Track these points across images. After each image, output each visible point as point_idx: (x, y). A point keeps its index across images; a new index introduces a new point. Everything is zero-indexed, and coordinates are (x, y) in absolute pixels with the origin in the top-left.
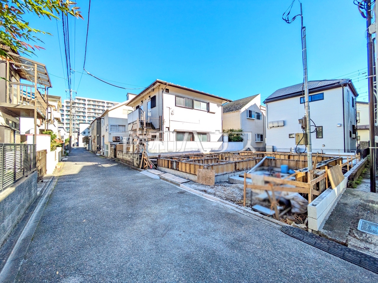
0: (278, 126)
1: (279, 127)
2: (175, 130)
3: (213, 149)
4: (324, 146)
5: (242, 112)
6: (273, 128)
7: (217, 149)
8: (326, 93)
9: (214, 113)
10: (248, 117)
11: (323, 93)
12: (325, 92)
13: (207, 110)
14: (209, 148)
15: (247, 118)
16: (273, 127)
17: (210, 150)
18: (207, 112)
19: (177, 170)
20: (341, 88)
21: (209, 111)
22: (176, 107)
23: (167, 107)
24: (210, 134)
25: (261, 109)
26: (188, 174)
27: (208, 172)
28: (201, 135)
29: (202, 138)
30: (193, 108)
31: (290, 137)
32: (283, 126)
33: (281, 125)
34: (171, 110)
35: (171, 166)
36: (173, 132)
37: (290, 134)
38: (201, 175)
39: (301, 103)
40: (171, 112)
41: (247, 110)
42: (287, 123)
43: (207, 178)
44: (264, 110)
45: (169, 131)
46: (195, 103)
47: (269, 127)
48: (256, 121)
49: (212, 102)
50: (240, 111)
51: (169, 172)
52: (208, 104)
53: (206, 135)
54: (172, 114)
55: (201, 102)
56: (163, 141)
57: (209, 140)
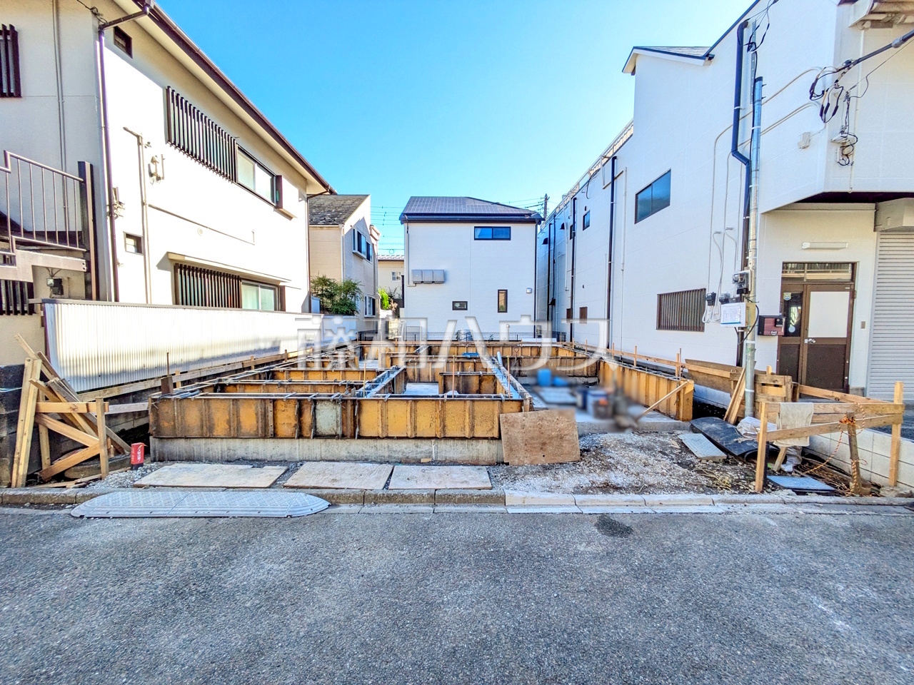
0: (433, 282)
1: (433, 285)
2: (172, 257)
5: (345, 233)
6: (423, 285)
8: (515, 228)
9: (290, 218)
10: (356, 251)
11: (510, 227)
12: (514, 227)
13: (273, 200)
14: (296, 338)
15: (354, 251)
16: (422, 282)
18: (272, 208)
19: (353, 437)
20: (534, 225)
21: (277, 204)
22: (168, 145)
23: (125, 129)
24: (284, 287)
25: (371, 235)
26: (428, 442)
27: (548, 419)
28: (257, 286)
29: (262, 300)
30: (233, 177)
31: (454, 308)
32: (443, 282)
33: (439, 280)
34: (148, 154)
35: (293, 424)
36: (161, 266)
37: (454, 303)
38: (520, 435)
39: (475, 239)
40: (149, 165)
41: (354, 230)
42: (450, 277)
43: (549, 438)
44: (376, 240)
45: (143, 257)
46: (240, 158)
47: (411, 283)
48: (365, 262)
49: (286, 178)
50: (341, 229)
51: (279, 453)
52: (276, 181)
53: (272, 291)
54: (151, 175)
55: (256, 165)
56: (117, 300)
57: (280, 305)
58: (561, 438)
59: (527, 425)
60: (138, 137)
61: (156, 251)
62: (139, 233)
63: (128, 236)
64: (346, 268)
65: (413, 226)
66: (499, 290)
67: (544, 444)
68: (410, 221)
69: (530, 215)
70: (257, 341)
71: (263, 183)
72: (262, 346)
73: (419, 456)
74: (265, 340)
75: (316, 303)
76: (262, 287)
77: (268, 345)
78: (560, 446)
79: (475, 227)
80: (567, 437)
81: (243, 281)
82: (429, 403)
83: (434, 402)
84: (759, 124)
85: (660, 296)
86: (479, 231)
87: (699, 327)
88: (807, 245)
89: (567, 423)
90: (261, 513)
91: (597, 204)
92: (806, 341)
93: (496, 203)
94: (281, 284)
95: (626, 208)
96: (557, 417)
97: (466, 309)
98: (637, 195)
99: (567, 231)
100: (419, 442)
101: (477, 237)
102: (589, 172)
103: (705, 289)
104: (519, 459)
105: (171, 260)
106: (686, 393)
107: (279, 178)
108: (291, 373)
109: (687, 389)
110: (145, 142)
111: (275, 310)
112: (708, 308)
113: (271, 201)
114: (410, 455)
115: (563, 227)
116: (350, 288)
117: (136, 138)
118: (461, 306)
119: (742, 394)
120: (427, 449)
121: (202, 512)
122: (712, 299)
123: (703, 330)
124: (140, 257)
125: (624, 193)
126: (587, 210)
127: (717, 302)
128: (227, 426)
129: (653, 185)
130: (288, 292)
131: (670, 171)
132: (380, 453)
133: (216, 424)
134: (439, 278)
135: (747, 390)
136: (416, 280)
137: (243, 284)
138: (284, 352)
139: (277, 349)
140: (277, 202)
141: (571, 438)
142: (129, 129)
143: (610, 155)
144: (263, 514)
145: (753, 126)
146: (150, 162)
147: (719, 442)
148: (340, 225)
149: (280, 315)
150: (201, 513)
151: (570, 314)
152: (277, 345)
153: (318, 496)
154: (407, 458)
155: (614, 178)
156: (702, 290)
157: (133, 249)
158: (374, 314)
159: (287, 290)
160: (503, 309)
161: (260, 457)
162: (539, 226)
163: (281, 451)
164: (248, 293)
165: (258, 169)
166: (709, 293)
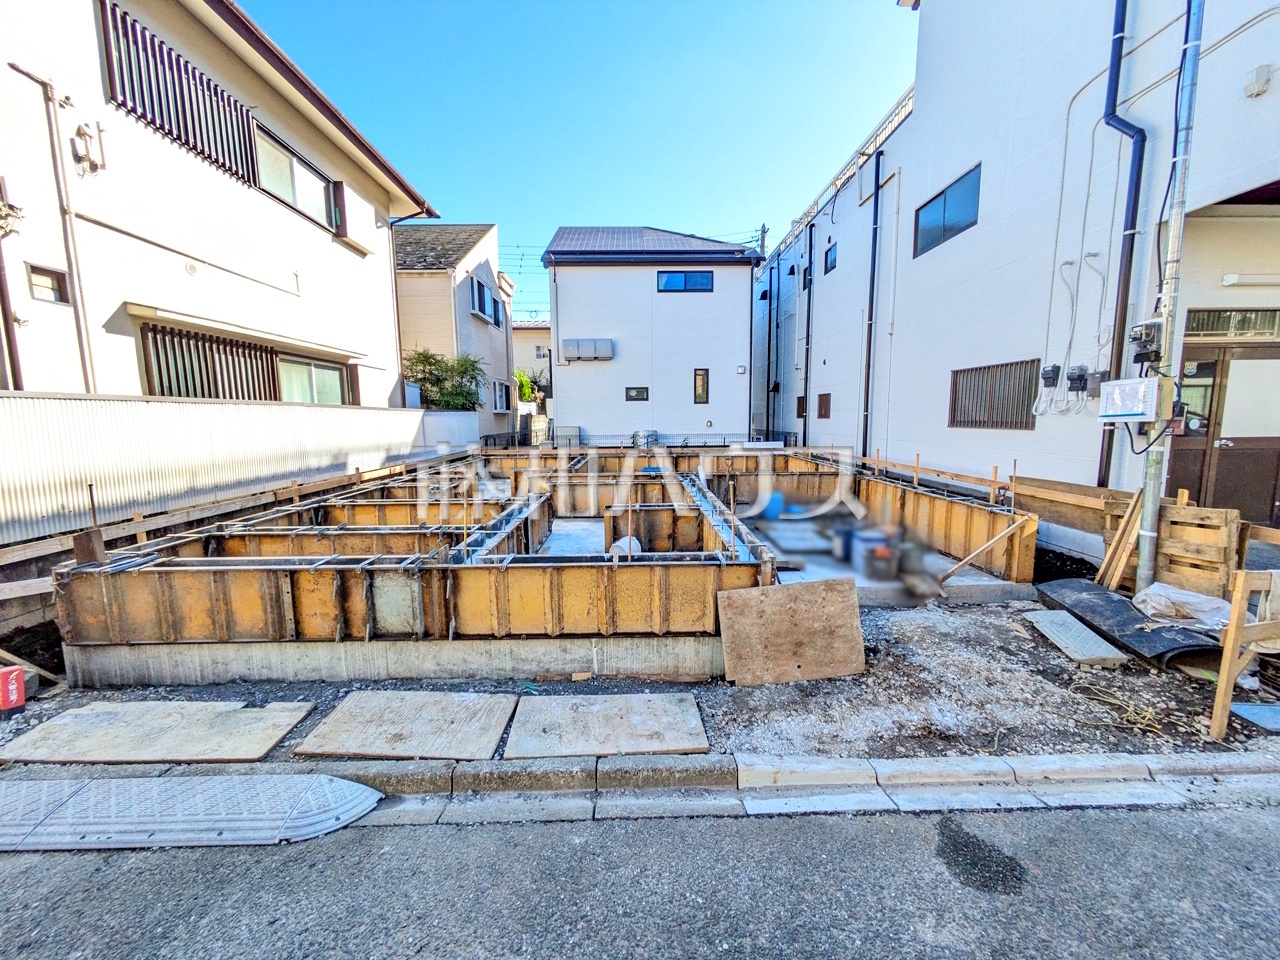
0: (596, 358)
1: (596, 363)
2: (135, 311)
3: (394, 453)
4: (711, 424)
5: (457, 283)
6: (580, 363)
7: (406, 451)
8: (720, 273)
9: (362, 253)
10: (477, 311)
11: (712, 272)
12: (718, 271)
13: (331, 224)
14: (377, 449)
15: (473, 312)
16: (579, 358)
17: (382, 456)
18: (329, 237)
19: (444, 637)
20: (749, 268)
21: (339, 232)
22: (112, 106)
23: (13, 66)
24: (356, 366)
25: (501, 288)
26: (586, 642)
27: (807, 597)
28: (309, 364)
29: (317, 389)
30: (250, 178)
31: (629, 398)
32: (610, 359)
33: (604, 354)
34: (67, 122)
35: (332, 615)
36: (111, 326)
37: (628, 389)
38: (755, 630)
39: (659, 291)
40: (72, 142)
41: (472, 278)
42: (622, 350)
43: (809, 634)
44: (508, 295)
45: (72, 309)
46: (262, 145)
47: (562, 360)
48: (492, 329)
49: (350, 186)
50: (450, 276)
51: (309, 667)
52: (334, 191)
53: (337, 373)
54: (78, 159)
55: (295, 160)
56: (18, 386)
57: (351, 394)
58: (831, 633)
59: (768, 610)
60: (44, 85)
61: (99, 300)
62: (62, 267)
63: (36, 269)
64: (461, 337)
65: (566, 273)
66: (696, 370)
67: (800, 644)
68: (558, 263)
69: (742, 252)
70: (303, 455)
71: (311, 193)
72: (313, 463)
73: (568, 668)
74: (318, 454)
75: (413, 392)
76: (317, 366)
77: (325, 462)
78: (828, 647)
79: (659, 272)
80: (842, 632)
81: (280, 356)
82: (585, 571)
83: (594, 571)
84: (1198, 37)
85: (956, 373)
86: (664, 278)
87: (1026, 422)
88: (1233, 279)
89: (841, 605)
90: (225, 835)
91: (850, 232)
92: (1217, 444)
93: (689, 236)
94: (351, 361)
95: (899, 231)
96: (824, 595)
97: (647, 399)
98: (918, 211)
99: (799, 278)
100: (567, 643)
101: (661, 288)
102: (833, 183)
103: (1039, 360)
104: (754, 673)
105: (134, 317)
106: (1024, 536)
107: (338, 186)
108: (357, 509)
109: (1026, 530)
110: (58, 95)
111: (343, 403)
112: (1042, 389)
113: (326, 225)
114: (553, 667)
115: (792, 272)
116: (468, 368)
117: (39, 88)
118: (639, 394)
119: (1132, 539)
120: (582, 654)
121: (94, 838)
122: (1052, 378)
123: (1032, 427)
124: (66, 311)
125: (895, 209)
126: (833, 243)
127: (1064, 382)
128: (209, 621)
129: (948, 192)
130: (363, 375)
131: (979, 166)
132: (496, 663)
133: (187, 616)
134: (604, 352)
135: (1142, 532)
136: (569, 355)
137: (281, 360)
138: (354, 472)
139: (343, 466)
140: (337, 227)
141: (848, 632)
142: (21, 68)
143: (871, 150)
144: (228, 838)
145: (1186, 42)
146: (74, 136)
147: (1104, 628)
148: (449, 270)
149: (350, 412)
150: (92, 841)
151: (802, 403)
152: (341, 460)
153: (358, 779)
154: (548, 671)
155: (878, 187)
156: (1033, 361)
157: (51, 296)
158: (508, 408)
159: (360, 368)
160: (702, 398)
161: (275, 675)
162: (756, 269)
163: (314, 664)
164: (290, 377)
165: (298, 167)
166: (1046, 365)
